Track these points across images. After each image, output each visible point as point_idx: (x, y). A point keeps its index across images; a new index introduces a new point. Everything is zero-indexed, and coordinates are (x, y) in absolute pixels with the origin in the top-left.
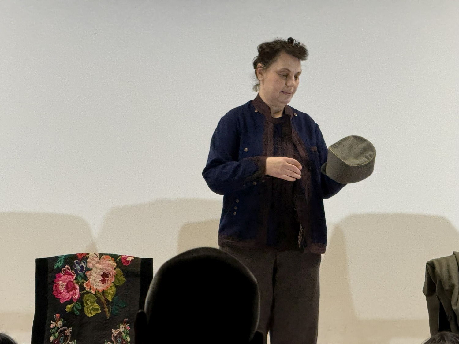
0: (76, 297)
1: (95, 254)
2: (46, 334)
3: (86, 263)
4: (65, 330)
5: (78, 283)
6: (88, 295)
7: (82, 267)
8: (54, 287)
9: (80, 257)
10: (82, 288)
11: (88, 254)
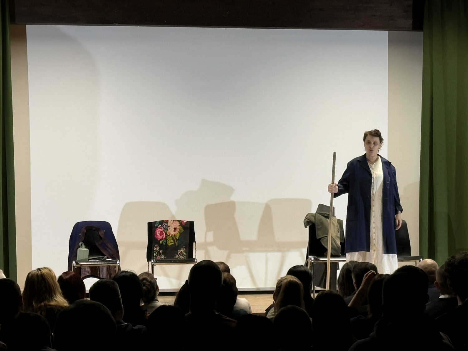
0: (164, 238)
1: (171, 220)
2: (152, 253)
3: (167, 224)
4: (160, 251)
5: (164, 232)
6: (169, 237)
7: (166, 226)
8: (155, 234)
9: (165, 222)
10: (166, 234)
11: (168, 220)
